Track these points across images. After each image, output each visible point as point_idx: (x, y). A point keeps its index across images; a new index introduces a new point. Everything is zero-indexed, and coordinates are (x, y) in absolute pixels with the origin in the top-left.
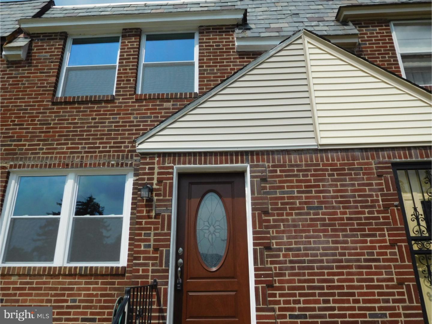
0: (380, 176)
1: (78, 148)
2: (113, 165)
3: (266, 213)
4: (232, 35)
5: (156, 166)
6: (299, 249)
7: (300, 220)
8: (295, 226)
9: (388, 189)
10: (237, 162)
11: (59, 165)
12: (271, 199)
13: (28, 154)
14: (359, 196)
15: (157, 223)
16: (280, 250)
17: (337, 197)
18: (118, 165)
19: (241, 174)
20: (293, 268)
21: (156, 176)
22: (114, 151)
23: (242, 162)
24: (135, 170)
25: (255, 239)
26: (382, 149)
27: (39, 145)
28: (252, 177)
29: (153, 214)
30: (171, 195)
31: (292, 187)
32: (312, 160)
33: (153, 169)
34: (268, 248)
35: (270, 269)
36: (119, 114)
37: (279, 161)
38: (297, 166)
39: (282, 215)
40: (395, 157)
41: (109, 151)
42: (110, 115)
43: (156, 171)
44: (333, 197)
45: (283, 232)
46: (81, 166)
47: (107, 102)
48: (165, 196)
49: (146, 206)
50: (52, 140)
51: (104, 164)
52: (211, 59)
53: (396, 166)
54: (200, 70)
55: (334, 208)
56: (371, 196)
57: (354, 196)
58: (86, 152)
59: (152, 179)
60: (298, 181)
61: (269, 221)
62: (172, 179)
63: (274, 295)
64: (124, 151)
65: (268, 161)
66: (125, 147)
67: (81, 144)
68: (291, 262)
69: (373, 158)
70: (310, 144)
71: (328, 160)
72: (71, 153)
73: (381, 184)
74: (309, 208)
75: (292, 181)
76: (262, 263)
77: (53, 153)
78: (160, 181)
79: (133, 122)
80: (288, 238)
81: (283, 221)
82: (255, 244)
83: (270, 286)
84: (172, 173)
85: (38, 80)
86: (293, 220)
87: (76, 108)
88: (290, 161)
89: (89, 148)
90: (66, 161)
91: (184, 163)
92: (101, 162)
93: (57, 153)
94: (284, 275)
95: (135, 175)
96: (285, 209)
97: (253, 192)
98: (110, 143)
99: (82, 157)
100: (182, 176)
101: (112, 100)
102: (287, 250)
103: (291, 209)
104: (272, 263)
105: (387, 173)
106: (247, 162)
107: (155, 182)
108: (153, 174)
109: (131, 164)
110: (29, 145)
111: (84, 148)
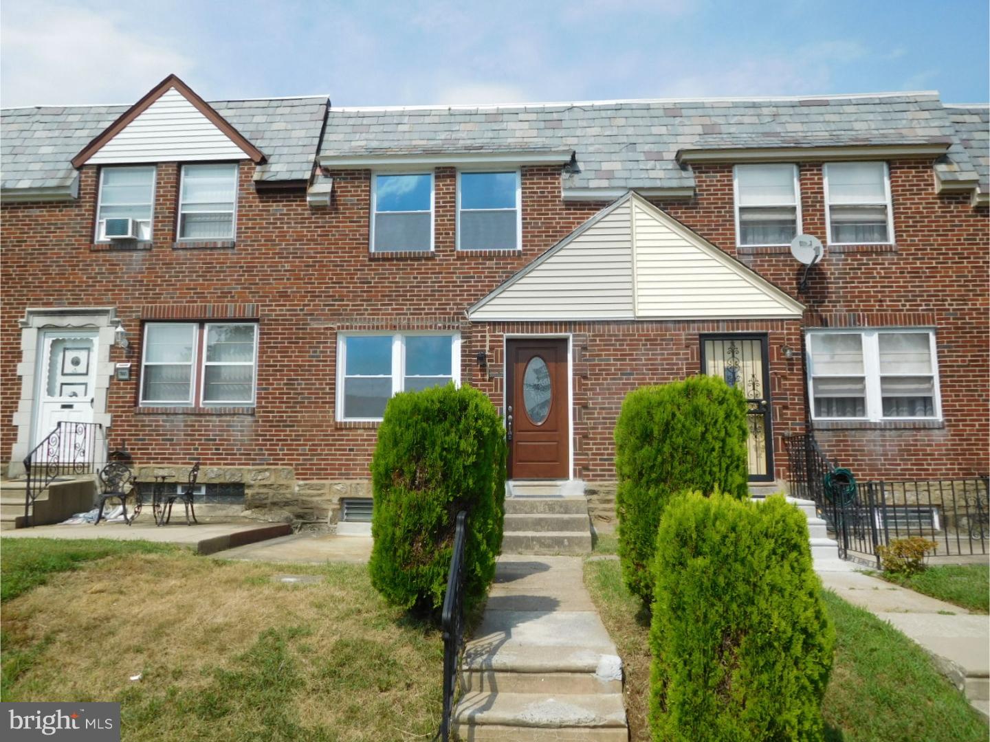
0: (687, 347)
1: (402, 309)
2: (440, 328)
3: (585, 377)
4: (557, 179)
5: (487, 334)
6: (611, 408)
7: (614, 384)
8: (609, 389)
9: (693, 359)
10: (561, 331)
11: (387, 327)
12: (590, 365)
13: (353, 315)
14: (667, 364)
15: (491, 385)
16: (595, 409)
17: (647, 365)
18: (445, 327)
19: (565, 340)
20: (605, 423)
21: (488, 344)
22: (440, 314)
23: (566, 331)
24: (462, 333)
25: (574, 399)
26: (694, 321)
27: (362, 305)
28: (574, 346)
29: (487, 377)
30: (502, 361)
31: (609, 355)
32: (628, 331)
33: (485, 336)
34: (585, 407)
35: (586, 424)
36: (441, 273)
37: (599, 331)
38: (615, 335)
39: (599, 379)
40: (704, 329)
41: (435, 314)
42: (432, 273)
43: (488, 339)
44: (644, 365)
45: (599, 394)
46: (409, 328)
47: (427, 259)
48: (497, 361)
49: (481, 370)
50: (376, 301)
51: (431, 327)
52: (534, 210)
53: (703, 337)
54: (523, 224)
55: (643, 374)
56: (677, 364)
57: (662, 365)
58: (411, 314)
59: (485, 346)
60: (614, 350)
61: (587, 384)
62: (502, 346)
63: (588, 444)
64: (449, 314)
65: (589, 331)
66: (451, 309)
67: (406, 305)
68: (604, 418)
69: (684, 330)
70: (628, 315)
71: (643, 330)
72: (397, 314)
73: (687, 354)
74: (622, 374)
75: (609, 350)
76: (580, 418)
77: (378, 314)
78: (491, 349)
79: (456, 282)
80: (603, 399)
81: (598, 384)
82: (574, 404)
83: (585, 436)
84: (502, 341)
85: (350, 231)
86: (608, 384)
87: (395, 265)
88: (609, 331)
89: (414, 309)
90: (394, 323)
91: (513, 332)
92: (429, 324)
93: (383, 314)
94: (597, 428)
95: (463, 338)
96: (602, 375)
97: (574, 360)
98: (434, 304)
99: (409, 319)
100: (508, 340)
101: (431, 258)
102: (601, 408)
103: (607, 374)
104: (588, 419)
105: (694, 344)
106: (570, 331)
107: (487, 349)
108: (485, 341)
109: (458, 327)
110: (353, 305)
111: (409, 309)
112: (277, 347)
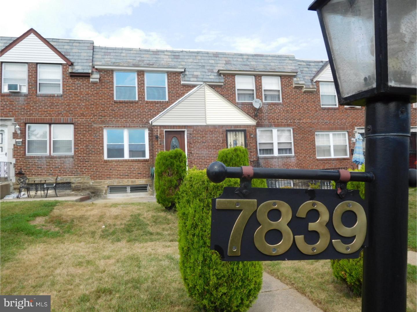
0: (222, 134)
1: (127, 120)
2: (141, 127)
3: (191, 144)
4: (180, 77)
5: (159, 130)
6: (199, 154)
7: (200, 146)
8: (198, 147)
9: (224, 137)
10: (183, 129)
11: (122, 127)
12: (193, 140)
13: (109, 122)
14: (216, 139)
15: (160, 147)
16: (194, 154)
17: (210, 139)
18: (142, 127)
19: (184, 132)
20: (197, 158)
21: (159, 133)
22: (141, 122)
23: (184, 129)
24: (149, 129)
25: (188, 151)
26: (224, 126)
27: (113, 119)
28: (187, 133)
29: (159, 144)
30: (164, 138)
31: (198, 136)
32: (204, 128)
33: (158, 130)
34: (191, 153)
35: (191, 159)
36: (141, 108)
37: (195, 128)
38: (200, 130)
39: (195, 144)
40: (227, 128)
41: (139, 122)
42: (137, 108)
43: (159, 131)
44: (209, 139)
45: (195, 149)
46: (130, 127)
47: (136, 103)
48: (162, 139)
49: (157, 142)
50: (118, 117)
51: (138, 127)
52: (172, 87)
53: (227, 131)
54: (168, 92)
55: (209, 142)
56: (219, 139)
57: (215, 139)
58: (131, 122)
59: (158, 133)
60: (200, 135)
61: (191, 146)
62: (164, 134)
63: (192, 165)
64: (144, 122)
65: (192, 129)
66: (144, 120)
67: (128, 119)
68: (197, 157)
69: (221, 128)
70: (204, 124)
71: (209, 128)
72: (125, 122)
73: (222, 136)
74: (202, 143)
75: (198, 135)
76: (190, 157)
77: (118, 122)
78: (160, 134)
79: (146, 111)
80: (197, 151)
81: (195, 146)
82: (188, 152)
83: (191, 162)
84: (163, 132)
85: (107, 92)
86: (198, 146)
87: (124, 105)
88: (198, 129)
89: (132, 120)
90: (124, 125)
91: (167, 129)
92: (137, 126)
93: (120, 122)
94: (195, 160)
95: (149, 130)
96: (196, 143)
97: (187, 138)
98: (139, 119)
99: (130, 124)
100: (166, 132)
101: (136, 102)
102: (196, 154)
103: (198, 143)
104: (192, 157)
105: (224, 133)
106: (186, 129)
107: (159, 134)
108: (158, 132)
109: (147, 127)
110: (109, 119)
111: (130, 120)
112: (81, 134)
